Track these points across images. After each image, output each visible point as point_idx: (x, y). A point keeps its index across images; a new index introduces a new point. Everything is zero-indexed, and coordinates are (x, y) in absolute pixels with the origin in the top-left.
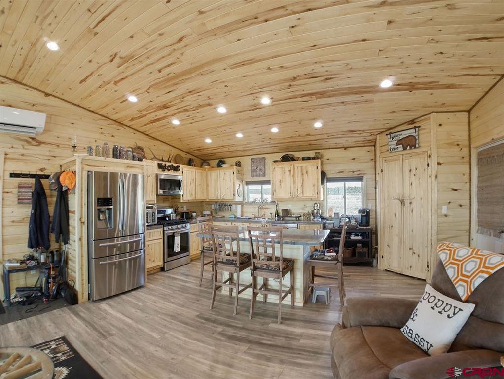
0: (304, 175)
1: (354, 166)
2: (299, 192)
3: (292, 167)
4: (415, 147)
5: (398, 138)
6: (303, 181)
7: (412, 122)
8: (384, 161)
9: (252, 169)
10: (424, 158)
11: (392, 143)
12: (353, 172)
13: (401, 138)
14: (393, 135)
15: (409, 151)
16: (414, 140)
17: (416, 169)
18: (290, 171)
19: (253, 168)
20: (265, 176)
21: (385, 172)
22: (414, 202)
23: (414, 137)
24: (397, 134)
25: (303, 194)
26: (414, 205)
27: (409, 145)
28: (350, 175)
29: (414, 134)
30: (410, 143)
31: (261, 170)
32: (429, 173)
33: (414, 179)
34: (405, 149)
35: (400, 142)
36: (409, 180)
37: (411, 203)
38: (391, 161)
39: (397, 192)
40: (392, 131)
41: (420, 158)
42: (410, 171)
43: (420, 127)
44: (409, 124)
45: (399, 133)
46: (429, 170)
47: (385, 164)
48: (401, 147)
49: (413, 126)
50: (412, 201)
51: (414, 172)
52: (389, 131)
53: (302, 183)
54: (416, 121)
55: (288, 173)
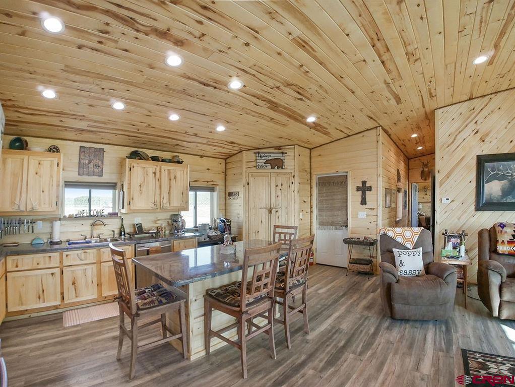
0: (172, 180)
1: (208, 176)
2: (165, 201)
3: (158, 169)
4: (282, 168)
5: (267, 158)
6: (170, 187)
7: (279, 148)
8: (250, 175)
9: (80, 163)
10: (290, 177)
11: (260, 161)
12: (208, 182)
13: (269, 159)
14: (262, 155)
15: (276, 170)
16: (281, 162)
17: (282, 185)
18: (155, 173)
19: (82, 161)
20: (102, 176)
21: (252, 185)
22: (280, 211)
23: (282, 160)
24: (266, 154)
25: (170, 205)
26: (279, 213)
27: (276, 165)
28: (205, 184)
29: (282, 158)
30: (277, 164)
31: (96, 166)
32: (293, 189)
33: (279, 193)
34: (273, 168)
35: (269, 162)
36: (276, 194)
37: (277, 212)
38: (257, 176)
39: (264, 203)
40: (261, 151)
41: (286, 178)
42: (277, 186)
43: (286, 153)
44: (275, 149)
45: (268, 154)
46: (293, 187)
47: (251, 179)
48: (269, 166)
49: (280, 151)
50: (279, 210)
51: (280, 187)
52: (257, 150)
53: (169, 190)
54: (283, 148)
55: (151, 175)
